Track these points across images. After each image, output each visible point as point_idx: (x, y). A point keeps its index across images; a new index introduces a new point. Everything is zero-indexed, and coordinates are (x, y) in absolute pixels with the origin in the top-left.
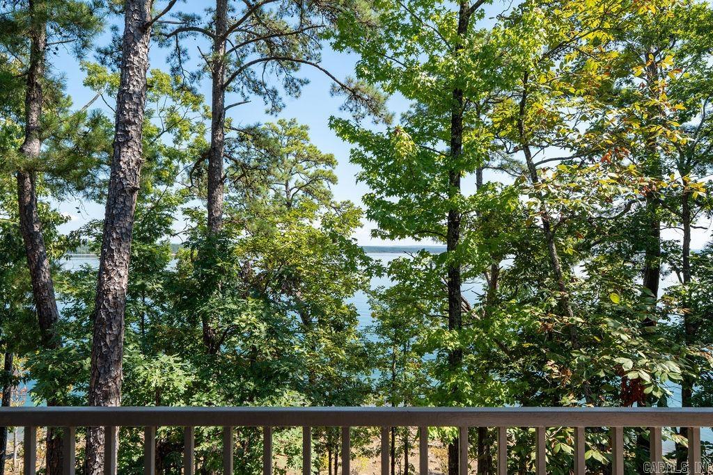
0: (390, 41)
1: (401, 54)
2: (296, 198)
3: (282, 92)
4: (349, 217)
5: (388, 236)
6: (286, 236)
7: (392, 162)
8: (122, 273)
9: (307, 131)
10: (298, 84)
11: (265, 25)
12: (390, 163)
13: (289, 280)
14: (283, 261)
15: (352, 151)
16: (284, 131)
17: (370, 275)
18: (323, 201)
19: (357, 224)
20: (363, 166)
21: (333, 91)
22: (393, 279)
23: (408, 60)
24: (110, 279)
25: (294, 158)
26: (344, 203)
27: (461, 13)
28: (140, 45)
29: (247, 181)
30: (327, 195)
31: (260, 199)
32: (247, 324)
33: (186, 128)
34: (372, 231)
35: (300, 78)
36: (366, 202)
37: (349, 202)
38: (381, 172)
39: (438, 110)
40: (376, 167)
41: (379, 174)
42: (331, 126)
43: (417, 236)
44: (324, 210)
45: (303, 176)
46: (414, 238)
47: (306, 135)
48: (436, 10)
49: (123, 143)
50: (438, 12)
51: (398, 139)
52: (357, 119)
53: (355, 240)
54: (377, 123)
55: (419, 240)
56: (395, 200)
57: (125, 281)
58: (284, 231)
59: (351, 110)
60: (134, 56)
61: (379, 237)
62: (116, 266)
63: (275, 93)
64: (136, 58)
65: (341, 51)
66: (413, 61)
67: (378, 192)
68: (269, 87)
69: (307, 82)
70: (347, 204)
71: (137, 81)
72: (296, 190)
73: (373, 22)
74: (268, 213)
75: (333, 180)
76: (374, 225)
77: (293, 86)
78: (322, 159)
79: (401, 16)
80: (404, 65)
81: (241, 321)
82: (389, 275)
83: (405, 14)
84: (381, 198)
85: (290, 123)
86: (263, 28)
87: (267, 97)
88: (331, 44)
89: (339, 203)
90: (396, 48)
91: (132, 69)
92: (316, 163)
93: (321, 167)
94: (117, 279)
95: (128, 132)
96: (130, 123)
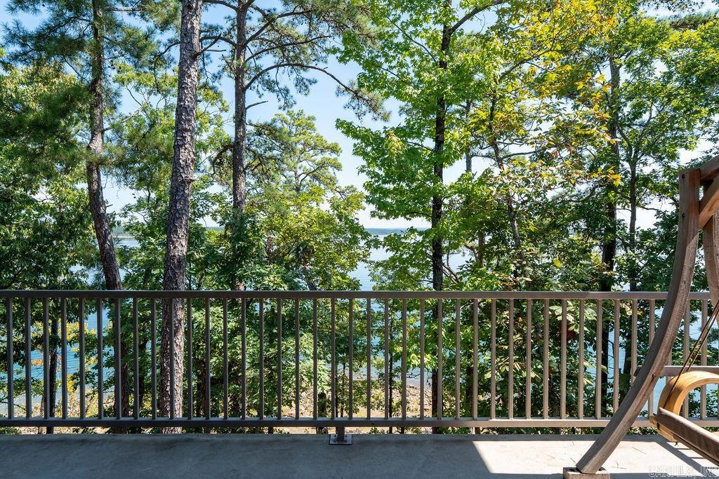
0: (386, 55)
1: (395, 67)
2: (304, 183)
3: (293, 91)
4: (352, 201)
5: (384, 216)
6: (299, 217)
7: (387, 156)
8: (184, 243)
9: (314, 122)
10: (307, 83)
11: (277, 31)
12: (386, 157)
13: (304, 252)
14: (297, 238)
15: (355, 145)
16: (292, 121)
17: (369, 247)
18: (329, 186)
19: (359, 207)
20: (364, 158)
21: (338, 92)
22: (387, 251)
23: (401, 72)
24: (175, 247)
25: (302, 146)
26: (348, 188)
27: (444, 32)
28: (192, 70)
29: (263, 169)
30: (332, 181)
31: (273, 184)
32: (274, 284)
33: (206, 121)
34: (371, 212)
35: (308, 78)
36: (366, 188)
37: (352, 187)
38: (379, 163)
39: (426, 113)
40: (375, 159)
41: (377, 165)
42: (338, 127)
43: (408, 216)
44: (330, 195)
45: (310, 163)
46: (405, 217)
47: (313, 125)
48: (424, 29)
49: (182, 146)
50: (426, 31)
51: (389, 142)
52: (359, 116)
53: (357, 219)
54: (376, 120)
55: (410, 219)
56: (390, 186)
57: (185, 250)
58: (296, 213)
59: (354, 108)
60: (188, 78)
61: (377, 217)
62: (179, 238)
63: (287, 91)
64: (190, 80)
65: (345, 63)
66: (405, 73)
67: (376, 181)
68: (282, 86)
69: (315, 82)
70: (351, 189)
71: (191, 97)
72: (304, 175)
73: (372, 34)
74: (282, 197)
75: (338, 167)
76: (372, 207)
77: (303, 85)
78: (328, 148)
79: (395, 35)
80: (397, 76)
81: (269, 281)
82: (384, 247)
83: (398, 33)
84: (379, 185)
85: (298, 114)
86: (276, 33)
87: (280, 95)
88: (337, 57)
89: (343, 188)
90: (391, 62)
91: (187, 89)
92: (322, 151)
93: (327, 155)
94: (180, 248)
95: (184, 137)
96: (186, 130)
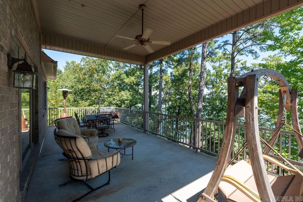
49: (201, 81)
62: (200, 104)
87: (253, 54)
94: (200, 106)
95: (202, 79)
96: (202, 77)
